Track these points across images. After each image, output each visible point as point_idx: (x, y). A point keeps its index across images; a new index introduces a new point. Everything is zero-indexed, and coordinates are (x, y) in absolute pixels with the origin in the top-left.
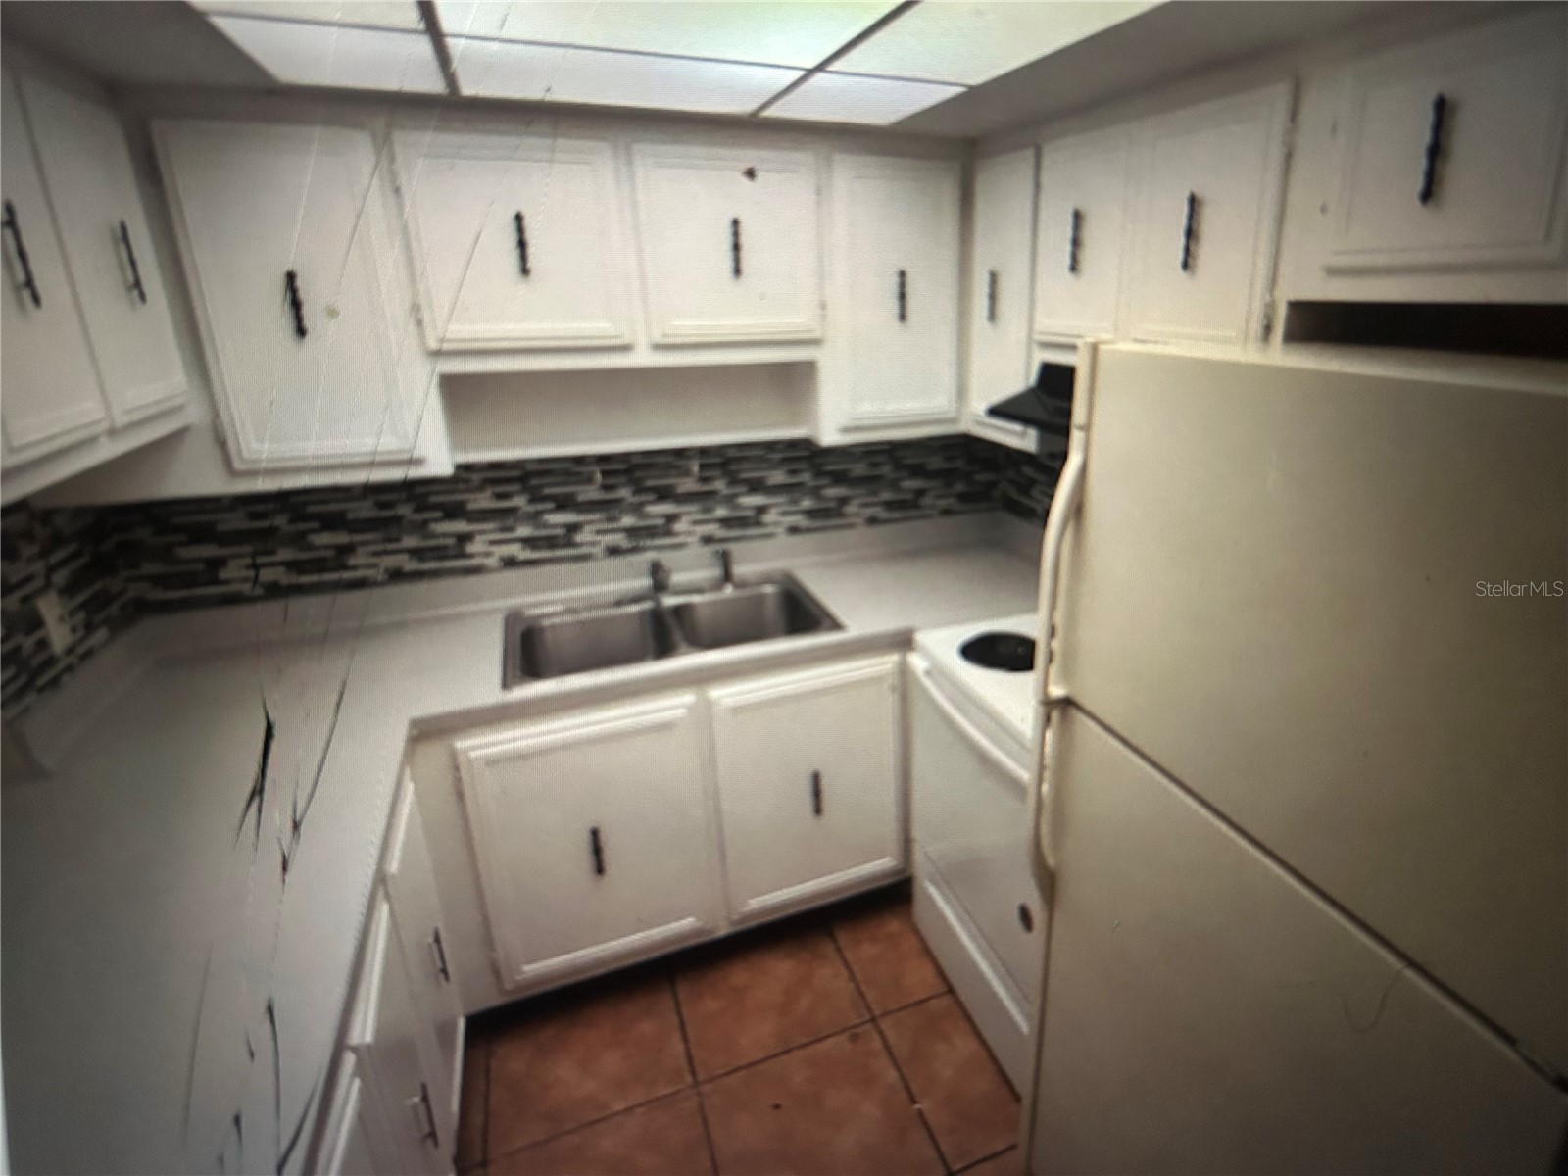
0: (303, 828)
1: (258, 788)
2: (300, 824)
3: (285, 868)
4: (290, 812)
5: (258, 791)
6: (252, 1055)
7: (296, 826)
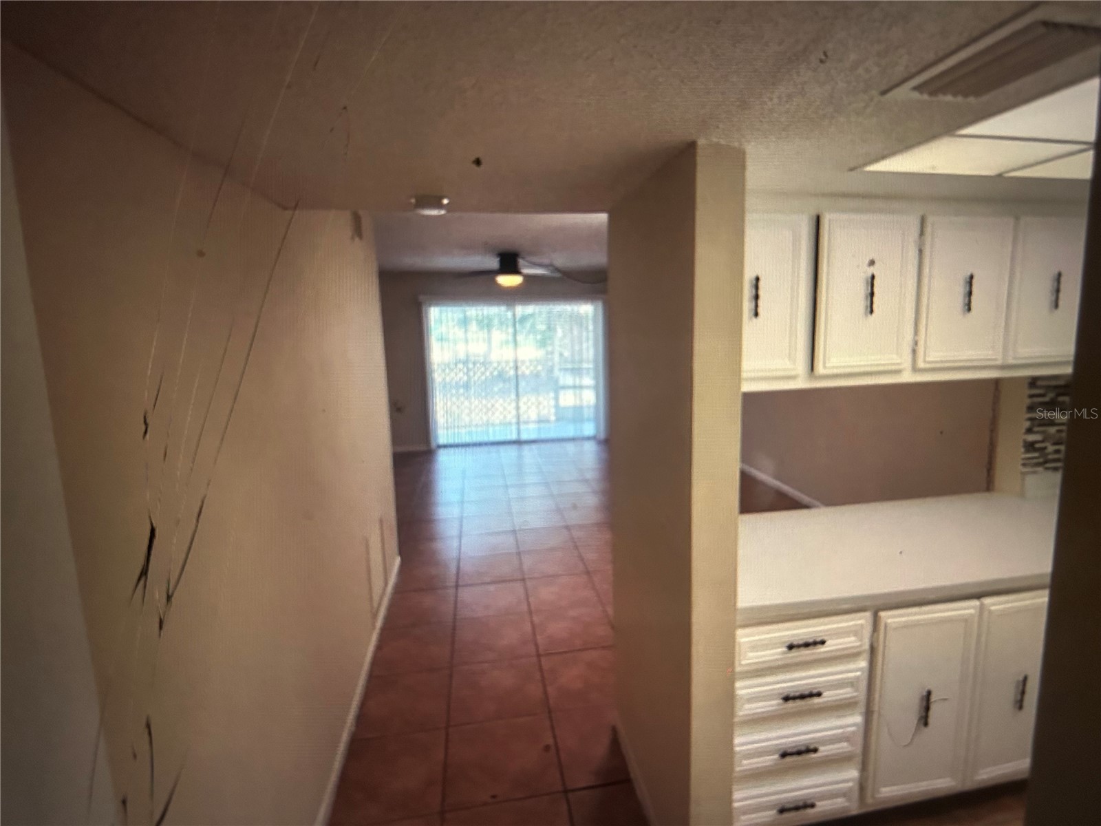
0: (173, 599)
1: (144, 571)
2: (172, 596)
3: (161, 627)
4: (165, 589)
5: (144, 572)
6: (135, 756)
7: (169, 598)
